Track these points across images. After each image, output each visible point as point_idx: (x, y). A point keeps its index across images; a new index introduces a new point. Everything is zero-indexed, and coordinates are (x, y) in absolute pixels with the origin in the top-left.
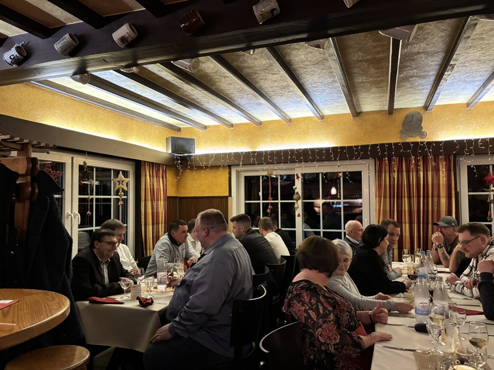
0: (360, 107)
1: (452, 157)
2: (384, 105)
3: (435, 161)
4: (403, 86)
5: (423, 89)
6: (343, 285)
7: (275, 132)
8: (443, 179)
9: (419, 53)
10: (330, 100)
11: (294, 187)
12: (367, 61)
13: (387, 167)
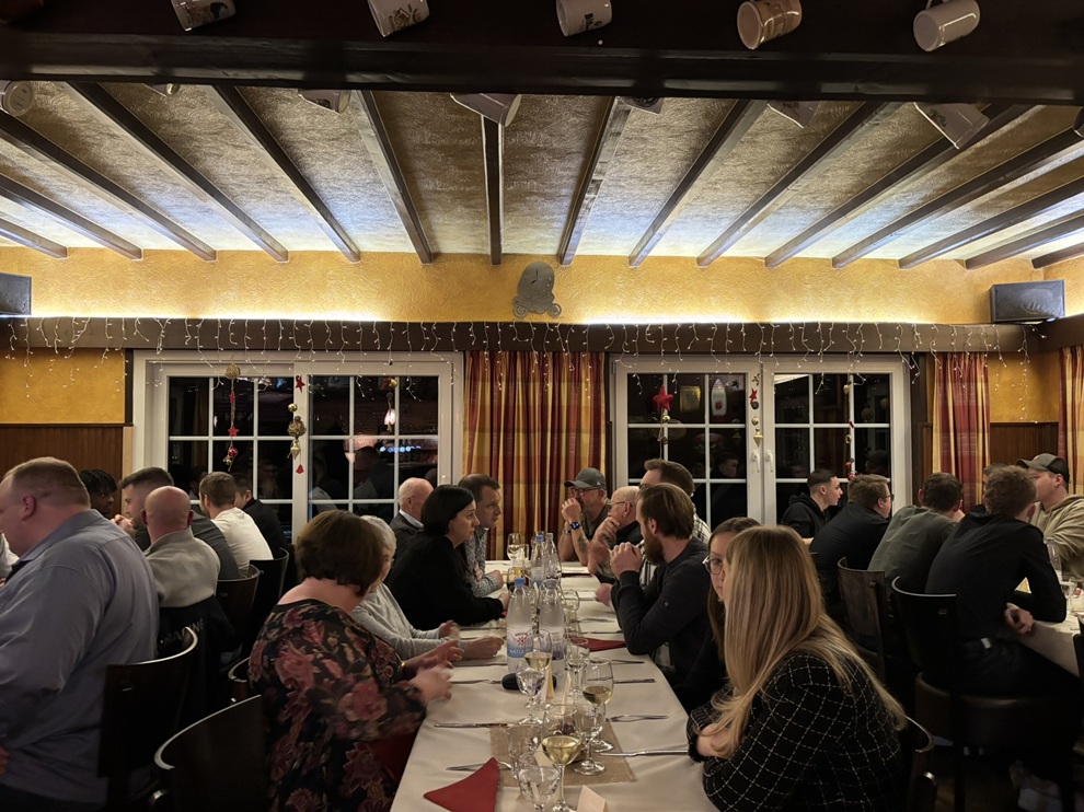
0: (436, 243)
1: (603, 355)
2: (483, 244)
3: (573, 361)
4: (516, 210)
5: (553, 221)
6: (371, 613)
7: (249, 277)
8: (586, 399)
9: (537, 149)
10: (371, 220)
11: (290, 406)
12: (442, 148)
13: (488, 370)
